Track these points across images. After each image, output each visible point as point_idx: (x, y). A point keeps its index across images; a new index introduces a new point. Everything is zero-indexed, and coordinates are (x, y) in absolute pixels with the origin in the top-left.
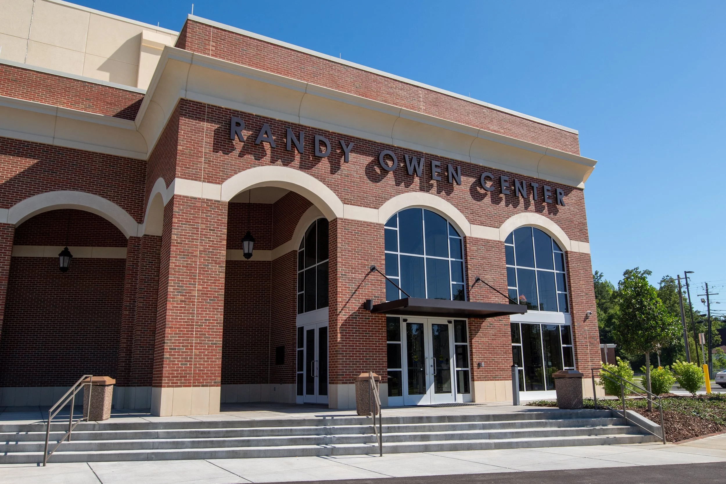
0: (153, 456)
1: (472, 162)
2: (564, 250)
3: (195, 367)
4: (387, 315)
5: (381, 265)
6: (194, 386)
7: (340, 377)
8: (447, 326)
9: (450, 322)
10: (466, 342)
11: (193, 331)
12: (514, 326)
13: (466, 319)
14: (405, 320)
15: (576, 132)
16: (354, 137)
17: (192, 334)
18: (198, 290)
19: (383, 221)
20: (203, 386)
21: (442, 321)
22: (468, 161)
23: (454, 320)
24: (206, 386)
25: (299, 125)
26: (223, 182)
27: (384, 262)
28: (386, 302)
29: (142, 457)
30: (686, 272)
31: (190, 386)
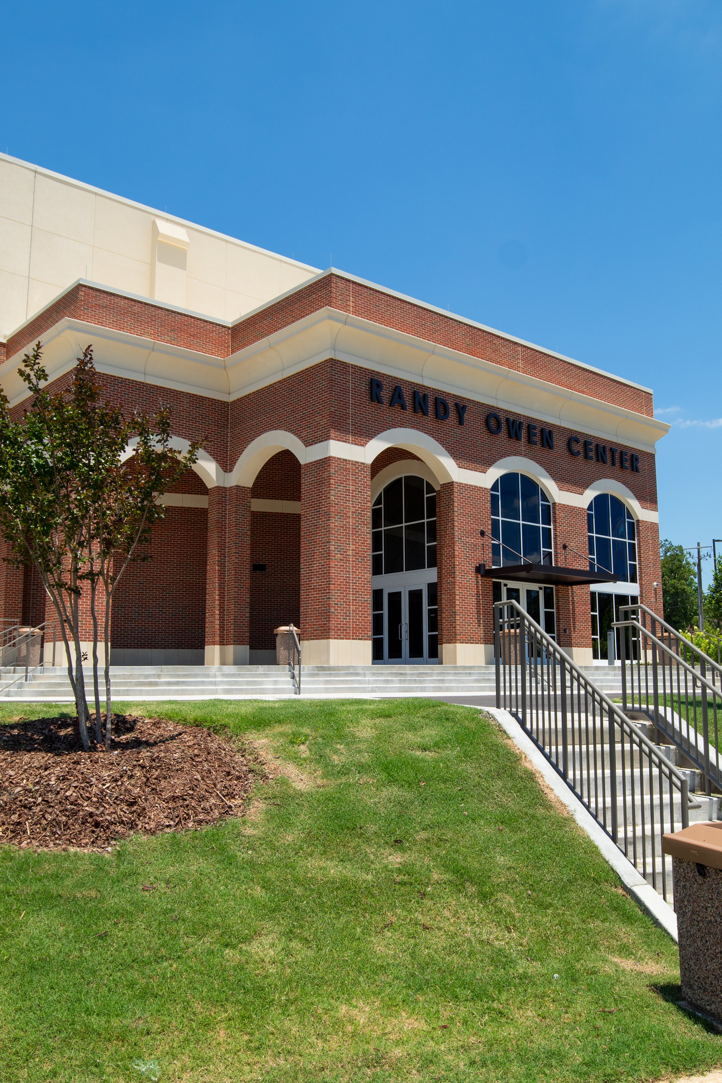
0: (377, 689)
1: (562, 425)
2: (635, 519)
3: (353, 622)
4: (494, 580)
5: (488, 529)
6: (353, 639)
7: (458, 637)
8: (538, 592)
9: (540, 588)
10: (553, 609)
11: (350, 588)
12: (593, 594)
13: (553, 586)
14: (505, 585)
15: (650, 391)
16: (465, 399)
17: (349, 591)
18: (352, 550)
19: (489, 485)
20: (359, 639)
21: (534, 587)
22: (558, 424)
23: (545, 587)
24: (361, 639)
25: (422, 386)
26: (366, 444)
27: (490, 527)
28: (493, 567)
29: (368, 690)
30: (714, 541)
31: (349, 639)
